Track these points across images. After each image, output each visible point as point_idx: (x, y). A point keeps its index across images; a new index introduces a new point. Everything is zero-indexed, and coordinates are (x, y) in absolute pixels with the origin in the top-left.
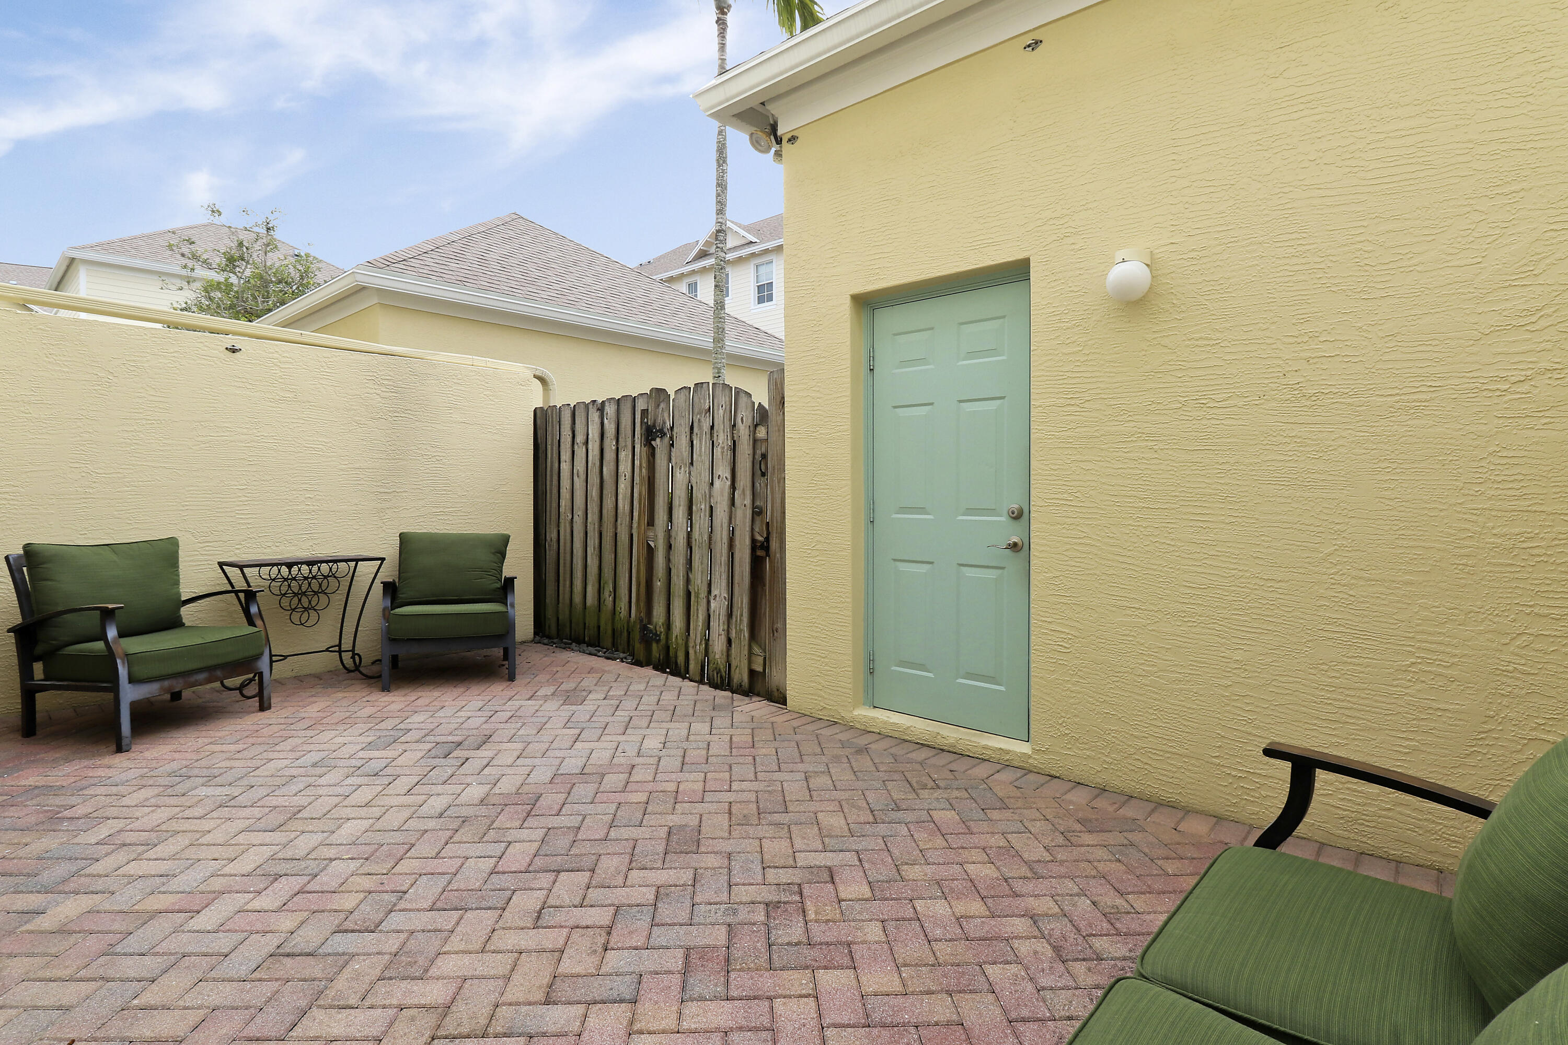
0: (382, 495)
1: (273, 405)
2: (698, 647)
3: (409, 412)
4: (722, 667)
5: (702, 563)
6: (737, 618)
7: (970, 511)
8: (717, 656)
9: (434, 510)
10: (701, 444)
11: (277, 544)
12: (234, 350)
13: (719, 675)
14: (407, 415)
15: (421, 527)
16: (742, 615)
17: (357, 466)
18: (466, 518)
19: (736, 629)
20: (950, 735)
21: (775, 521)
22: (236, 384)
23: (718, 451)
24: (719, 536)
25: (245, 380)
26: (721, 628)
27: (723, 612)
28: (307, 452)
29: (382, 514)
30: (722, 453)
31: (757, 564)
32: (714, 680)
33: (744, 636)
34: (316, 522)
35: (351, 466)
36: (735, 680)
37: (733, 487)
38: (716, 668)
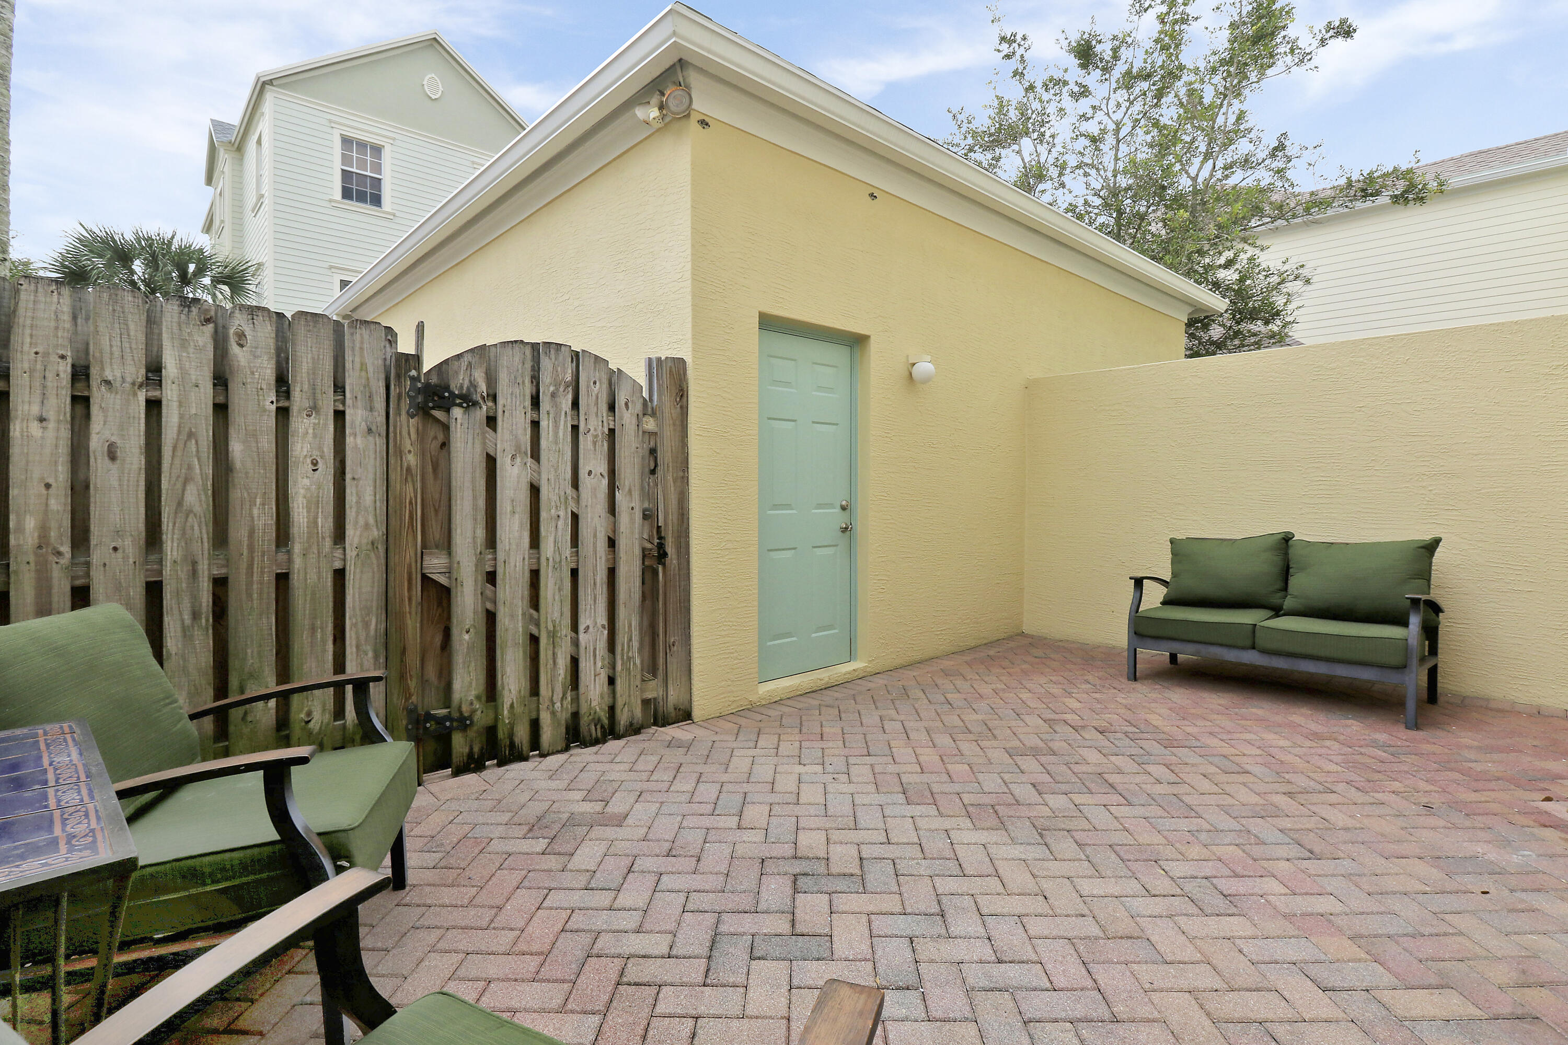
2: (558, 705)
4: (602, 714)
5: (560, 590)
6: (623, 645)
7: (820, 506)
8: (594, 704)
10: (556, 426)
13: (599, 727)
16: (630, 640)
19: (622, 659)
20: (824, 676)
21: (670, 522)
23: (585, 443)
24: (591, 549)
26: (599, 664)
27: (602, 644)
30: (595, 443)
31: (649, 575)
32: (591, 736)
33: (635, 664)
36: (622, 723)
37: (612, 488)
38: (593, 719)
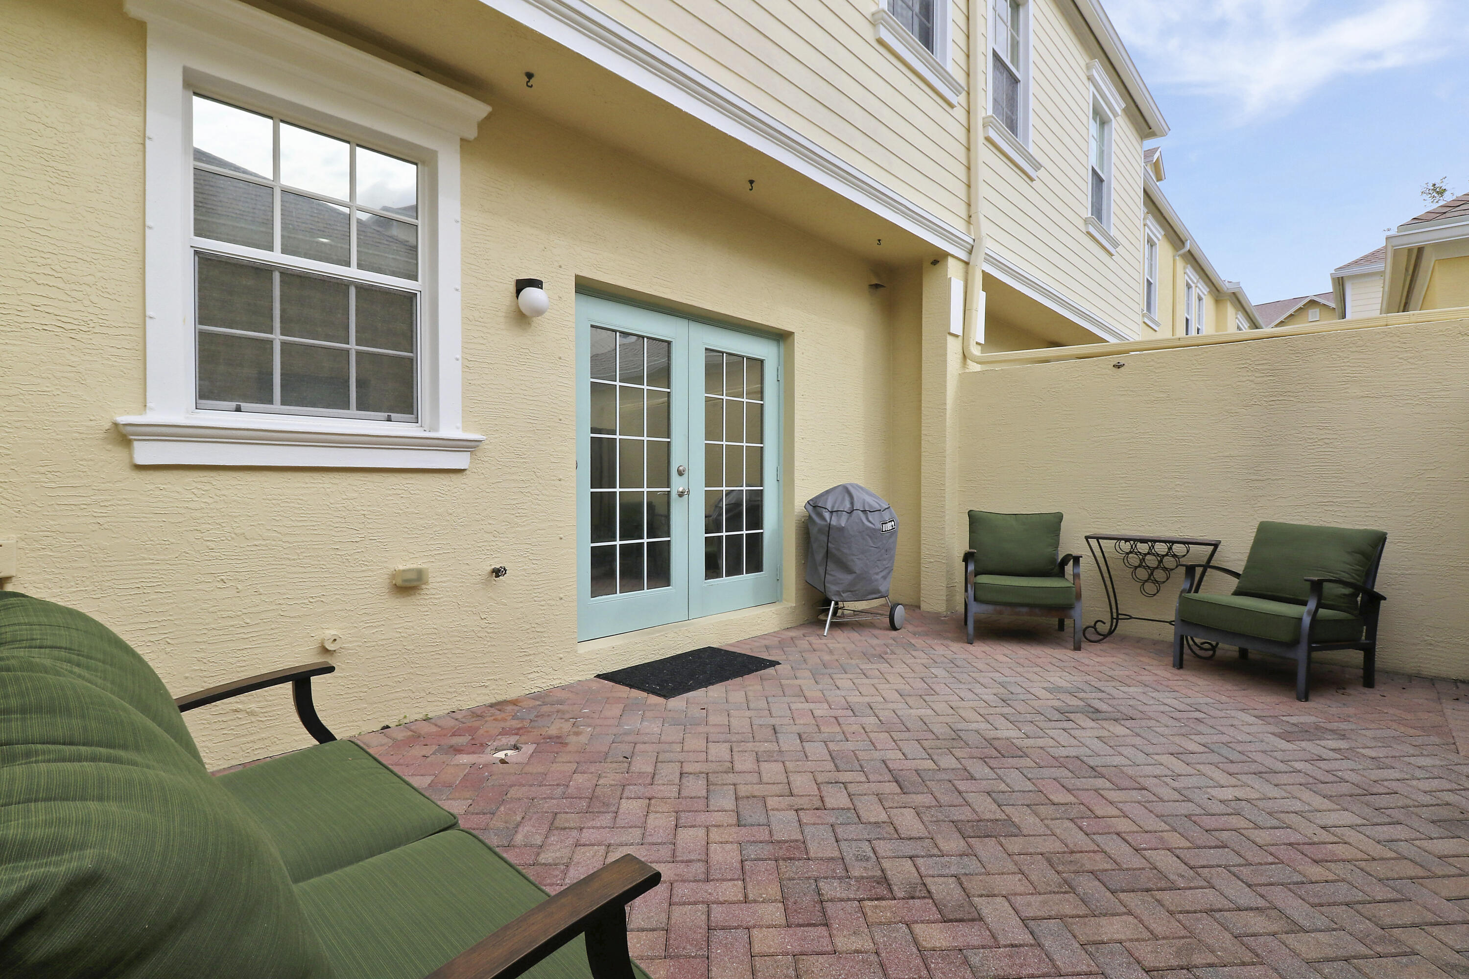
0: (1255, 482)
1: (1149, 405)
3: (1290, 394)
9: (1319, 499)
11: (1150, 524)
12: (1118, 366)
14: (1286, 398)
15: (1300, 518)
17: (1226, 454)
18: (1367, 510)
22: (1120, 393)
25: (1126, 389)
28: (1178, 443)
29: (1253, 502)
34: (1184, 506)
35: (1221, 454)
